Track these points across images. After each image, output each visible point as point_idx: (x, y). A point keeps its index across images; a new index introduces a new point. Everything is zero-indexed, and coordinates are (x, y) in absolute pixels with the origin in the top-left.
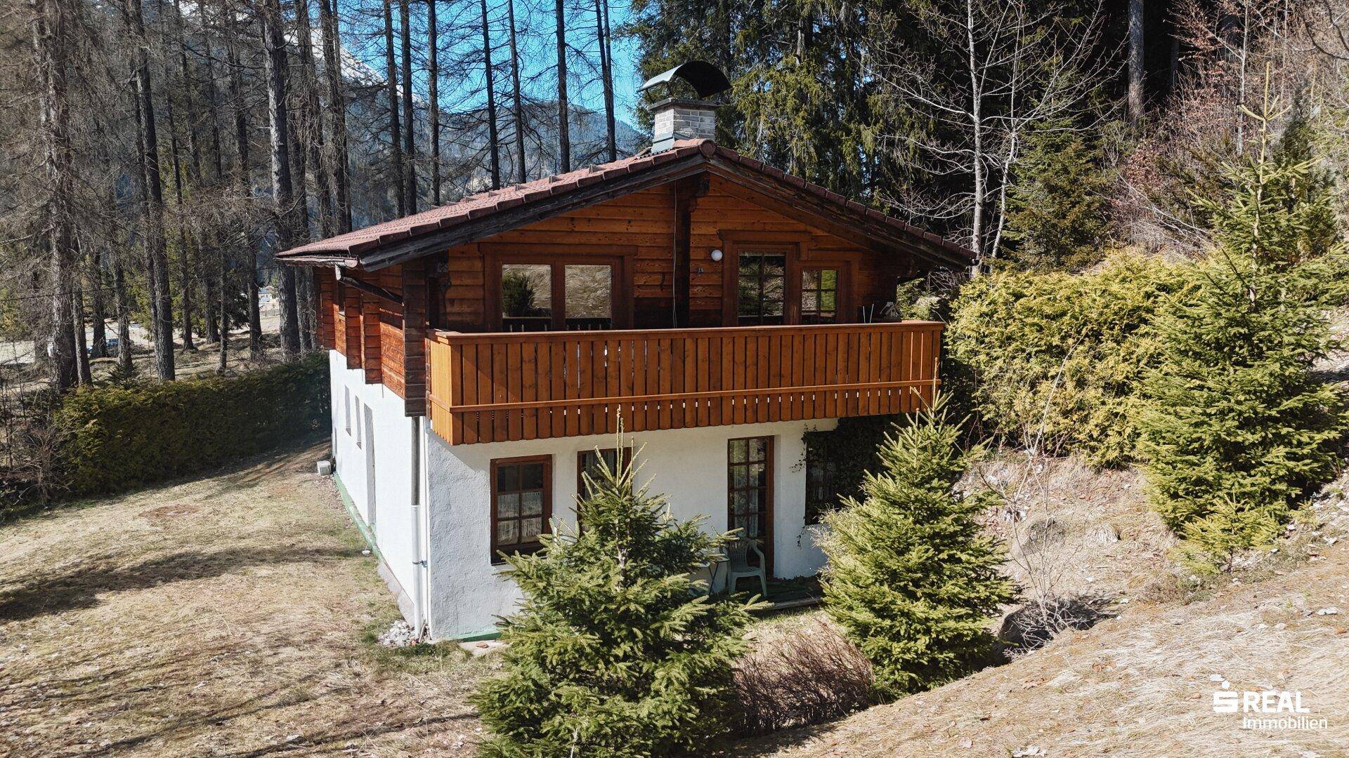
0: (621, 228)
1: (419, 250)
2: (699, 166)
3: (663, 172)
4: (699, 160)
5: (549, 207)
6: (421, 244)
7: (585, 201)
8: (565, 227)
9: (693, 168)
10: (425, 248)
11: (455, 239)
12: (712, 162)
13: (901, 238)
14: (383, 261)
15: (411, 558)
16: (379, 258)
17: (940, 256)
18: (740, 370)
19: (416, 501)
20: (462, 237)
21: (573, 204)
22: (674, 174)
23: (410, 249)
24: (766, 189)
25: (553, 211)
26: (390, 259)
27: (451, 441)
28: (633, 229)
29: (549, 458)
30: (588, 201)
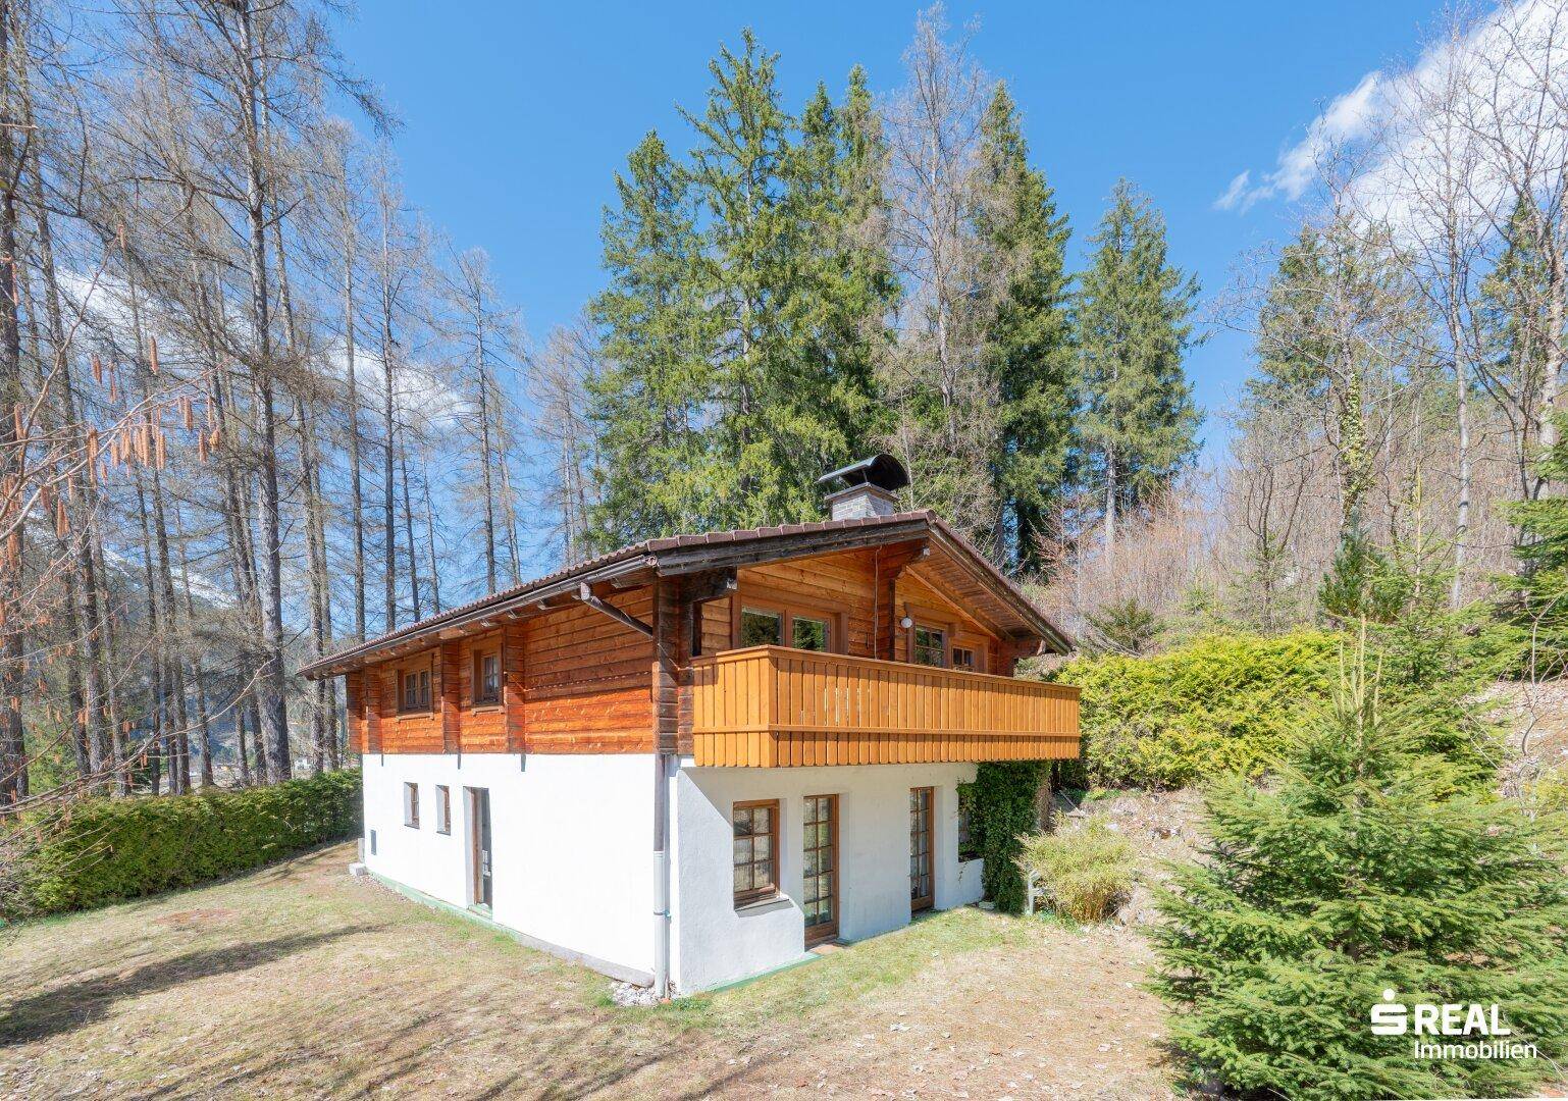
0: (838, 587)
1: (713, 561)
2: (923, 531)
3: (901, 530)
4: (923, 526)
5: (821, 541)
6: (715, 554)
8: (797, 577)
9: (917, 533)
10: (717, 560)
12: (932, 530)
14: (678, 565)
16: (677, 561)
19: (660, 847)
23: (704, 558)
26: (686, 565)
27: (766, 763)
28: (847, 590)
29: (777, 802)
30: (849, 543)
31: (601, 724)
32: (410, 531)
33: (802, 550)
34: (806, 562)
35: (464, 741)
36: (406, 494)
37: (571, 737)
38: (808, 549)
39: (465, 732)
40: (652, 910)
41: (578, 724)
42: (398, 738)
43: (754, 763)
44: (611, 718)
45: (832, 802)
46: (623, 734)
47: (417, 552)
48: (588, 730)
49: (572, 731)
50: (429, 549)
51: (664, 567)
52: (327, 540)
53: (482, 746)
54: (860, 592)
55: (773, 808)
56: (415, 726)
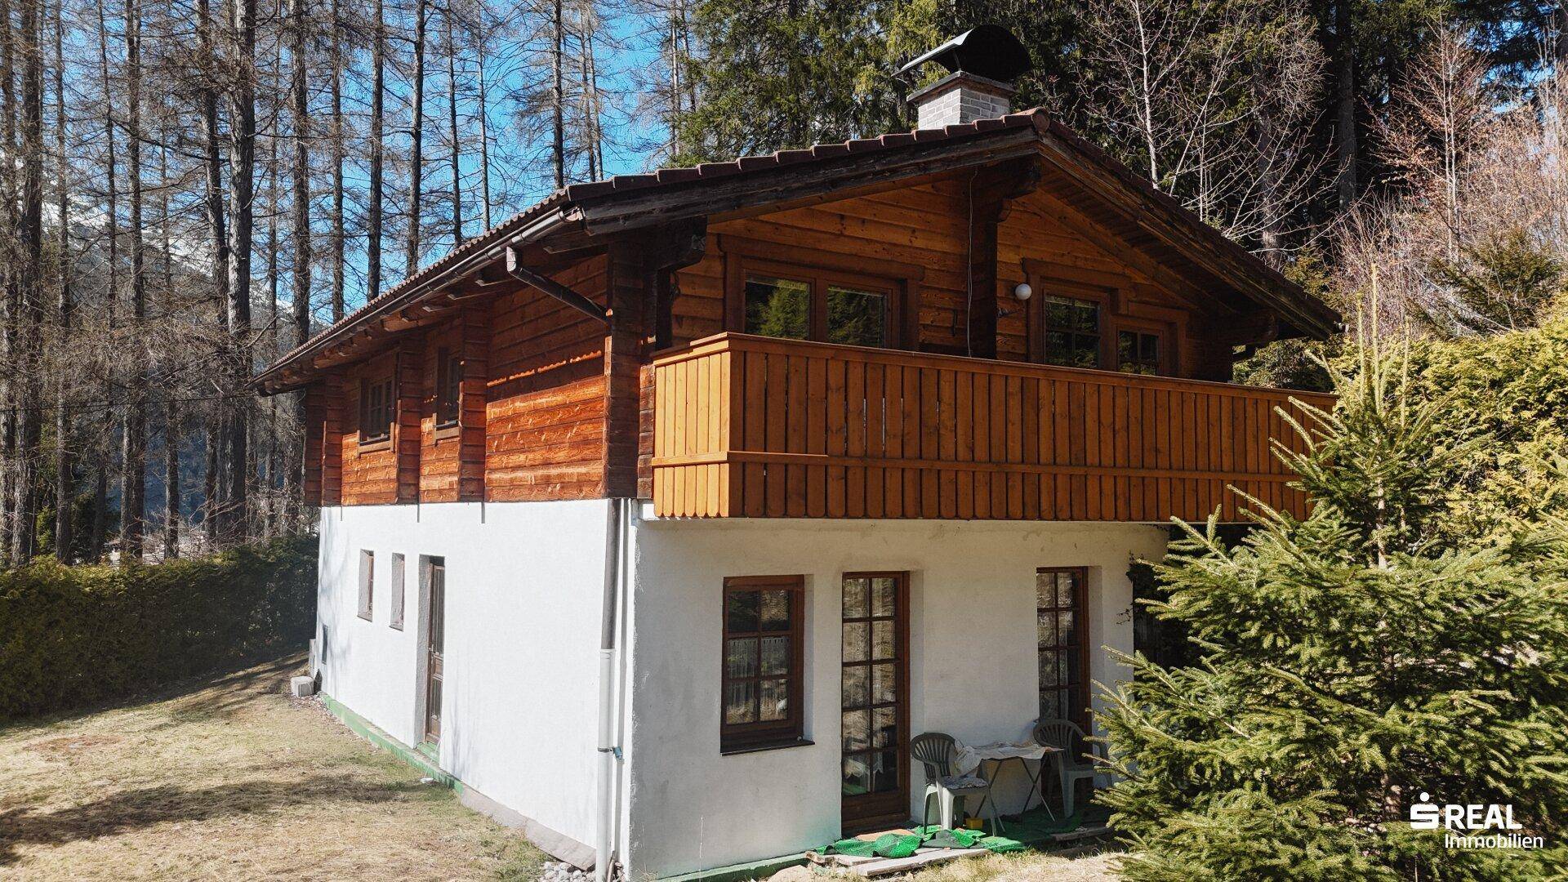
0: (902, 239)
1: (668, 210)
2: (1028, 144)
3: (987, 145)
4: (1029, 136)
5: (844, 171)
6: (671, 201)
7: (890, 170)
8: (834, 227)
9: (1017, 147)
10: (675, 208)
11: (715, 202)
12: (1045, 141)
13: (1259, 283)
14: (615, 219)
15: (594, 740)
16: (612, 213)
17: (1303, 315)
18: (1107, 435)
19: (609, 643)
20: (728, 199)
21: (875, 174)
22: (1001, 151)
23: (655, 206)
24: (1107, 191)
25: (848, 179)
26: (626, 218)
27: (725, 512)
28: (919, 243)
29: (800, 580)
30: (894, 171)
31: (561, 455)
32: (455, 167)
33: (810, 187)
34: (847, 202)
35: (424, 484)
36: (453, 108)
37: (528, 476)
38: (822, 185)
39: (425, 470)
40: (597, 746)
41: (538, 456)
42: (358, 482)
43: (712, 513)
44: (574, 445)
45: (900, 585)
46: (583, 470)
47: (465, 198)
48: (547, 464)
49: (533, 467)
50: (481, 193)
51: (594, 222)
52: (346, 183)
53: (441, 491)
54: (941, 245)
55: (794, 589)
56: (375, 464)
